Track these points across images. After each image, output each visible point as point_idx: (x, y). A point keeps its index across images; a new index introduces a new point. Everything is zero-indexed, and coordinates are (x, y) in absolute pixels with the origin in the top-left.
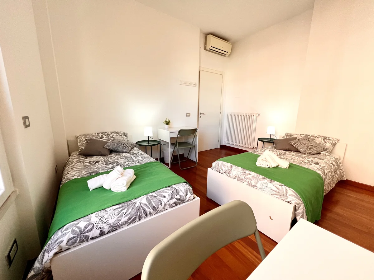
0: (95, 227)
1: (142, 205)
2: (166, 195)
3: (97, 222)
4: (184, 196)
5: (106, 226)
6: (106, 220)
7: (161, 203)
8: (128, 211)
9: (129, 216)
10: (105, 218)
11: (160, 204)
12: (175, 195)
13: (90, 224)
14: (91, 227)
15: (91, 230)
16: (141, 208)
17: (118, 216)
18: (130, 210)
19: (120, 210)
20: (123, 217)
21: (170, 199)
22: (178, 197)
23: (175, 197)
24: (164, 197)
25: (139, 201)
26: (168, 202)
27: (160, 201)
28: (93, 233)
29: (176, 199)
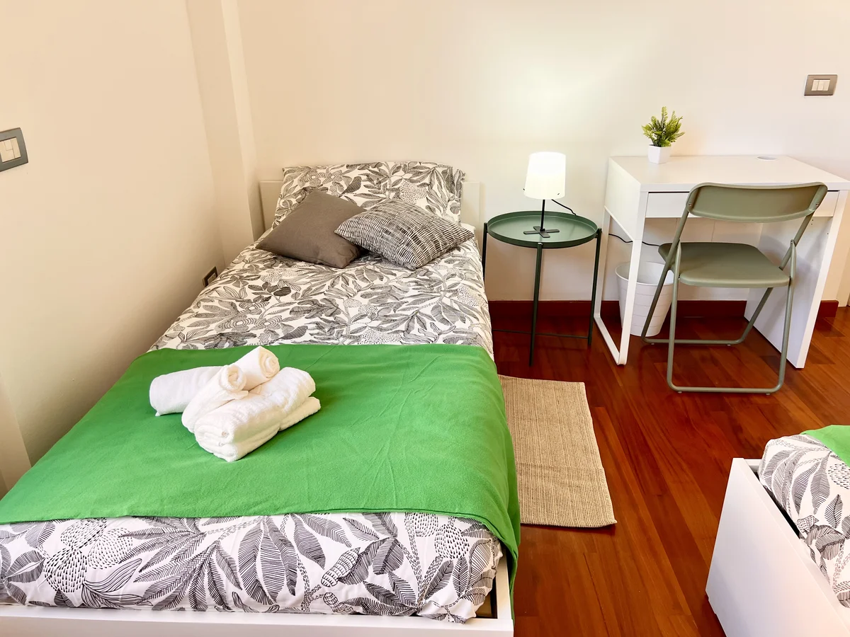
0: (43, 573)
1: (214, 557)
2: (333, 550)
3: (55, 558)
4: (417, 593)
5: (76, 585)
6: (78, 564)
7: (292, 583)
8: (159, 561)
9: (153, 582)
10: (79, 556)
11: (285, 582)
12: (371, 569)
13: (34, 555)
14: (34, 567)
15: (31, 577)
16: (206, 572)
17: (118, 566)
18: (167, 561)
19: (137, 543)
20: (133, 578)
21: (340, 579)
22: (384, 582)
23: (368, 580)
24: (319, 558)
25: (215, 537)
26: (327, 590)
27: (292, 571)
28: (36, 589)
29: (371, 587)
